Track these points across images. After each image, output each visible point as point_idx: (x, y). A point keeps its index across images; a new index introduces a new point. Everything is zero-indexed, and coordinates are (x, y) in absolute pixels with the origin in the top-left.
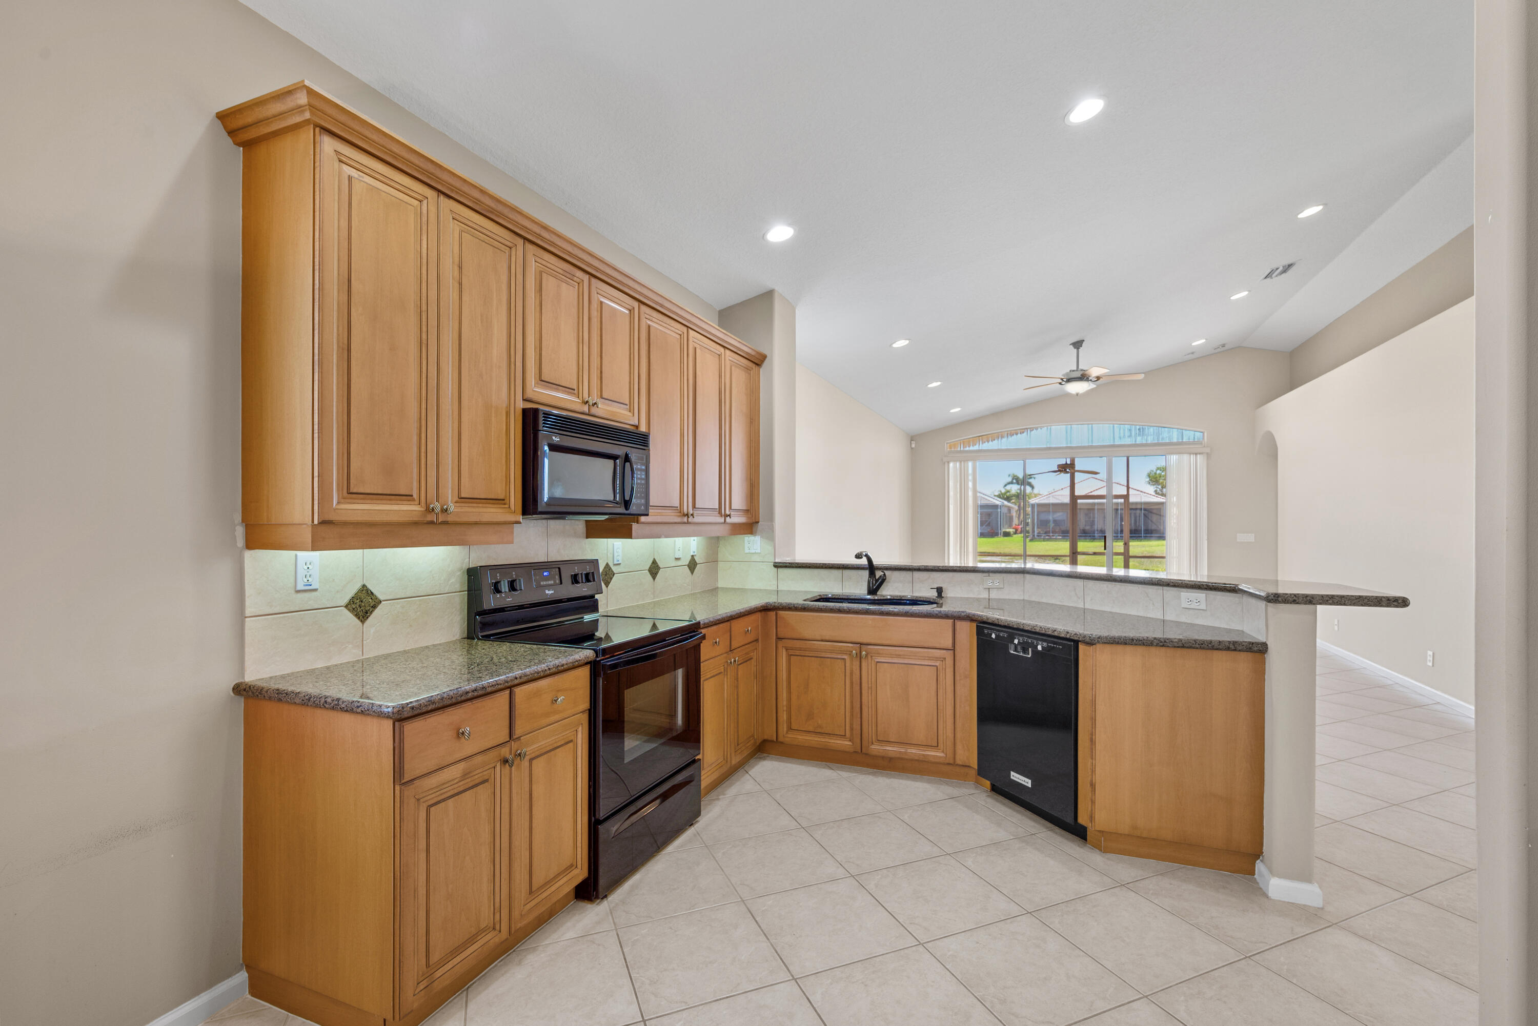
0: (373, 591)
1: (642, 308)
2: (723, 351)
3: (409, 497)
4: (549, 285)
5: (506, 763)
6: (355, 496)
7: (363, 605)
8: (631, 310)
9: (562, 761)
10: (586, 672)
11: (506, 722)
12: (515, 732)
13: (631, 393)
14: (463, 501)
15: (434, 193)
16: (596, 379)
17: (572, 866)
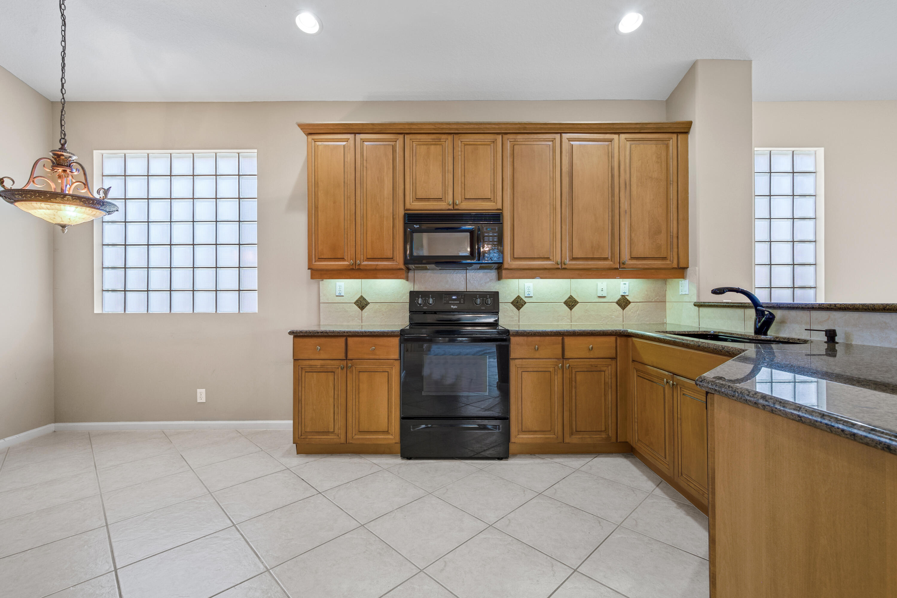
0: (366, 298)
1: (506, 137)
2: (615, 137)
3: (343, 259)
4: (423, 149)
5: (342, 369)
6: (321, 259)
7: (362, 303)
8: (494, 142)
9: (380, 380)
10: (396, 341)
11: (343, 350)
12: (350, 357)
13: (494, 191)
14: (369, 259)
15: (353, 135)
16: (458, 189)
17: (387, 432)
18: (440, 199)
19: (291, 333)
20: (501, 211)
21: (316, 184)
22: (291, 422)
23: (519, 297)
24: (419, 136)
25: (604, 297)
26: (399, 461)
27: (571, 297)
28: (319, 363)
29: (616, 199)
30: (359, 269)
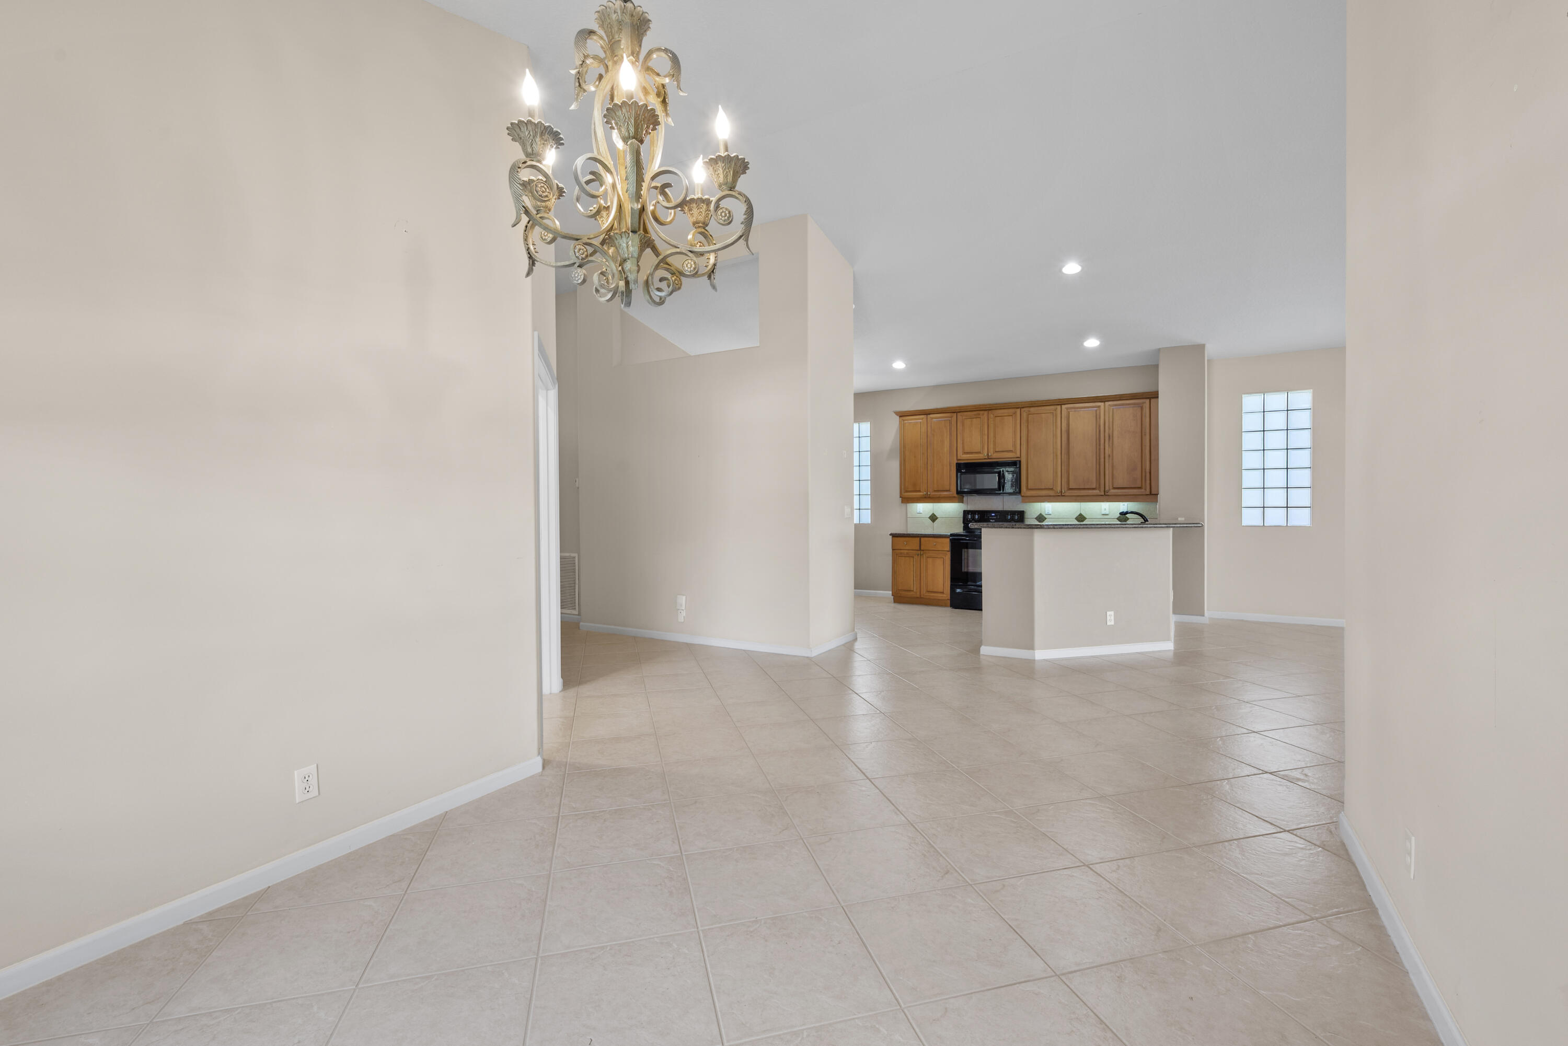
0: (935, 514)
1: (1023, 410)
2: (1101, 404)
3: (920, 491)
4: (968, 422)
5: (918, 555)
6: (907, 491)
7: (933, 518)
8: (1015, 413)
9: (939, 562)
10: (948, 540)
11: (918, 545)
12: (922, 549)
13: (1014, 445)
14: (935, 491)
15: (926, 416)
16: (991, 446)
17: (943, 593)
18: (979, 453)
19: (891, 534)
20: (1019, 459)
21: (904, 447)
22: (891, 592)
23: (1041, 514)
24: (966, 413)
25: (1107, 515)
26: (950, 609)
27: (1081, 515)
28: (906, 551)
29: (1102, 447)
30: (929, 497)
